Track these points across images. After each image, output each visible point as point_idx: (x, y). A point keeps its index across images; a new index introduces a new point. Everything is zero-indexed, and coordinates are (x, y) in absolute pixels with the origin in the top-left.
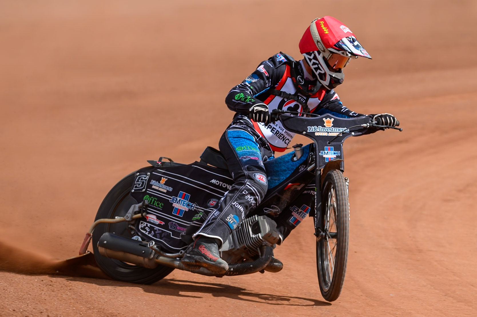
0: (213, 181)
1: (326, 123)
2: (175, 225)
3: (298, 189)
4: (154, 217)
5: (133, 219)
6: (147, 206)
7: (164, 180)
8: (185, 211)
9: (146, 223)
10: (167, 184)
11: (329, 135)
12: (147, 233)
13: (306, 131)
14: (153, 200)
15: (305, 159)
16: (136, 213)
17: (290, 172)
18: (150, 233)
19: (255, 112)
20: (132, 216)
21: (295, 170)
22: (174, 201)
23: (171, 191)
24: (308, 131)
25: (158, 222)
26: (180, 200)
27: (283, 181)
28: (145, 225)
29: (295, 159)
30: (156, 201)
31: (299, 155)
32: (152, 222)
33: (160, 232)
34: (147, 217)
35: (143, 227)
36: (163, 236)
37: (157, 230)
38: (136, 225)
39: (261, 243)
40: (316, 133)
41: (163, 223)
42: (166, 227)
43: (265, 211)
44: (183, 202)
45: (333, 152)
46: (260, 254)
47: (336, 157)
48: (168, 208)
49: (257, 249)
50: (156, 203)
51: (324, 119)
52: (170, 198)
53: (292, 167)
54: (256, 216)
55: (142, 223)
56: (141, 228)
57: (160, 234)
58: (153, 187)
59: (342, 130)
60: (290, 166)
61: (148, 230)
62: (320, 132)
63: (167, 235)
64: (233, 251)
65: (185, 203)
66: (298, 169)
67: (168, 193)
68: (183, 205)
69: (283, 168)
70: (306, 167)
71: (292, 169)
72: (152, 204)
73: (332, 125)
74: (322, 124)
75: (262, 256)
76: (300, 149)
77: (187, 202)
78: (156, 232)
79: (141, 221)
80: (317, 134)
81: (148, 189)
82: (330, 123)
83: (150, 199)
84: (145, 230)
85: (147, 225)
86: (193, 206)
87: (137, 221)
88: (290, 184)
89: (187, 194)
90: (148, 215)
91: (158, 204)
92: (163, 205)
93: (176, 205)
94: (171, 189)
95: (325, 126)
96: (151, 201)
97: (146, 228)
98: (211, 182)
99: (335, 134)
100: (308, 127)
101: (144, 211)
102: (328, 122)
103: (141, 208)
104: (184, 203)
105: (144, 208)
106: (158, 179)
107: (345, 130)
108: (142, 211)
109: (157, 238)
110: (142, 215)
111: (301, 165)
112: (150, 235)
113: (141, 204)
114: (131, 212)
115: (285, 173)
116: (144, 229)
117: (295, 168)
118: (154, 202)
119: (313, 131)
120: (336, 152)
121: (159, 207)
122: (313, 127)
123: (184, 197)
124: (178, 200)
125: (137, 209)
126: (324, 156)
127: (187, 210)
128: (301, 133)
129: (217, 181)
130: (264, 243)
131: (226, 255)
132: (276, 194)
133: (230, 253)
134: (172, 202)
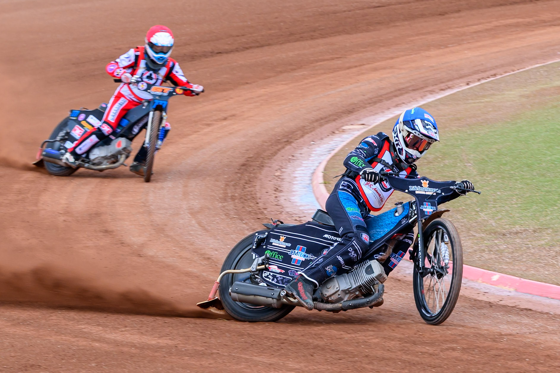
0: (326, 236)
1: (424, 184)
2: (294, 272)
4: (276, 267)
5: (257, 270)
6: (269, 259)
7: (282, 238)
8: (302, 261)
9: (268, 273)
10: (286, 241)
11: (426, 194)
12: (270, 281)
13: (408, 190)
14: (274, 254)
15: (407, 214)
16: (259, 265)
17: (394, 225)
18: (273, 280)
19: (367, 172)
20: (256, 267)
21: (398, 223)
22: (293, 253)
23: (290, 246)
24: (410, 190)
25: (279, 271)
26: (298, 252)
27: (388, 232)
28: (268, 274)
29: (397, 214)
30: (276, 255)
31: (400, 210)
32: (274, 271)
33: (282, 278)
34: (270, 268)
35: (266, 276)
36: (284, 282)
37: (279, 277)
38: (260, 275)
39: (374, 281)
41: (283, 271)
42: (286, 274)
43: (375, 258)
44: (300, 253)
45: (430, 207)
46: (374, 291)
47: (432, 211)
48: (287, 259)
49: (371, 287)
50: (277, 256)
51: (422, 181)
52: (289, 252)
53: (395, 221)
54: (368, 260)
55: (265, 273)
56: (265, 277)
57: (282, 280)
58: (273, 244)
59: (435, 190)
60: (393, 220)
61: (271, 278)
62: (419, 191)
63: (288, 280)
64: (350, 290)
65: (302, 254)
66: (400, 222)
67: (287, 248)
68: (300, 256)
69: (387, 222)
70: (407, 220)
71: (395, 223)
72: (273, 257)
73: (428, 186)
74: (420, 184)
75: (375, 292)
76: (401, 206)
77: (304, 253)
78: (278, 279)
79: (264, 271)
80: (417, 192)
81: (268, 246)
82: (426, 184)
83: (272, 254)
84: (269, 278)
85: (270, 274)
86: (309, 256)
87: (261, 271)
88: (395, 234)
89: (303, 247)
90: (270, 266)
91: (279, 257)
92: (283, 257)
93: (294, 257)
94: (289, 245)
95: (422, 187)
96: (272, 255)
97: (269, 276)
98: (324, 236)
99: (431, 194)
100: (410, 187)
101: (267, 264)
102: (425, 183)
103: (264, 260)
104: (301, 255)
105: (267, 261)
106: (278, 238)
107: (437, 191)
108: (265, 263)
109: (280, 284)
110: (265, 267)
111: (403, 218)
112: (273, 282)
113: (263, 257)
114: (256, 264)
115: (389, 226)
116: (267, 277)
117: (398, 222)
118: (275, 256)
119: (414, 190)
120: (433, 207)
121: (279, 259)
122: (413, 187)
123: (301, 250)
124: (296, 252)
125: (260, 262)
126: (424, 210)
127: (304, 260)
128: (404, 191)
129: (330, 236)
130: (376, 281)
131: (344, 294)
132: (384, 243)
133: (347, 292)
134: (291, 254)
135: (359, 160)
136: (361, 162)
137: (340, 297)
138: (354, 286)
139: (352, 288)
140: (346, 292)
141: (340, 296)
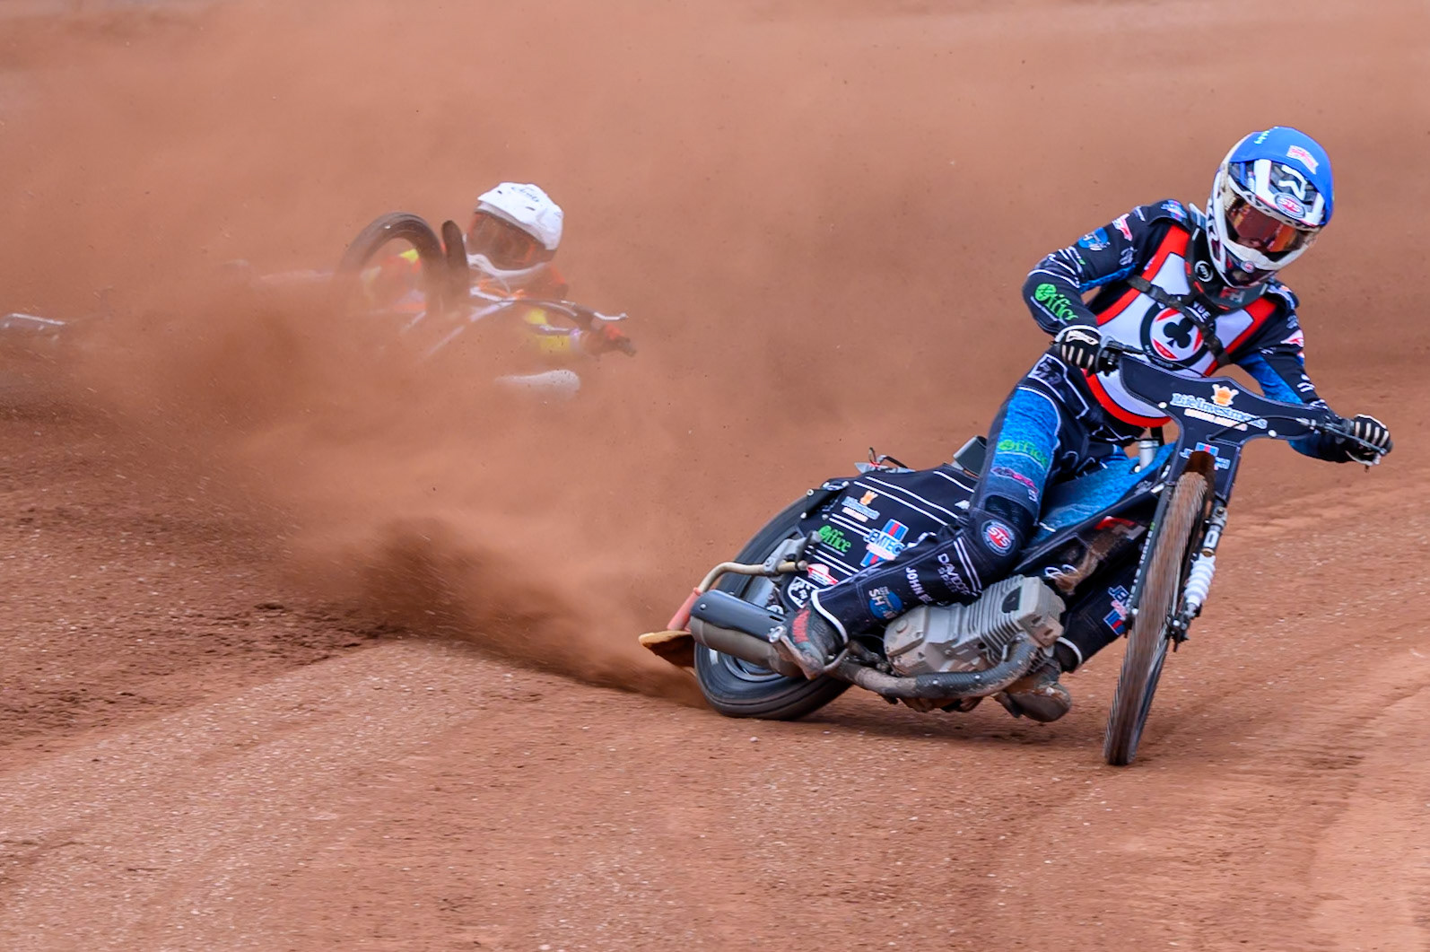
0: (963, 504)
1: (1220, 395)
3: (1128, 537)
4: (825, 570)
5: (779, 572)
6: (817, 545)
7: (869, 497)
9: (804, 582)
11: (1216, 423)
12: (799, 603)
13: (1167, 402)
14: (835, 537)
15: (1154, 469)
16: (790, 558)
17: (1119, 496)
19: (1068, 340)
20: (778, 561)
22: (873, 539)
23: (875, 519)
24: (1172, 403)
25: (829, 580)
26: (884, 538)
27: (1098, 512)
28: (802, 586)
29: (1137, 468)
30: (840, 539)
31: (1146, 457)
32: (816, 580)
34: (811, 569)
35: (796, 589)
38: (783, 588)
39: (1015, 633)
40: (1187, 410)
43: (1048, 575)
44: (888, 541)
46: (1004, 656)
48: (857, 551)
49: (1002, 647)
50: (837, 542)
51: (1215, 387)
52: (867, 534)
54: (1020, 575)
55: (798, 581)
58: (845, 510)
60: (1122, 483)
61: (804, 596)
64: (954, 646)
65: (893, 544)
66: (1134, 488)
68: (887, 548)
71: (1123, 489)
72: (829, 543)
73: (1232, 403)
74: (1208, 394)
75: (1007, 660)
76: (1150, 446)
77: (897, 542)
80: (1188, 413)
81: (834, 515)
82: (1228, 398)
83: (831, 534)
84: (798, 595)
85: (805, 586)
87: (789, 576)
88: (1109, 518)
89: (902, 526)
90: (812, 566)
91: (841, 544)
92: (849, 546)
93: (873, 548)
94: (876, 516)
95: (1212, 402)
96: (830, 538)
97: (801, 592)
98: (957, 505)
99: (1231, 424)
100: (1174, 395)
101: (806, 558)
102: (1224, 396)
103: (802, 548)
104: (890, 545)
105: (809, 550)
106: (861, 496)
107: (1254, 420)
110: (796, 565)
111: (1142, 480)
113: (803, 540)
114: (779, 557)
115: (1109, 496)
116: (796, 594)
117: (1128, 488)
118: (834, 540)
119: (1184, 406)
120: (1222, 460)
122: (1185, 398)
123: (894, 532)
124: (881, 537)
125: (791, 551)
130: (1021, 634)
131: (936, 654)
132: (1075, 535)
133: (947, 652)
134: (868, 541)
135: (1058, 298)
136: (1063, 303)
137: (923, 662)
138: (965, 639)
139: (962, 642)
140: (946, 650)
141: (924, 659)
